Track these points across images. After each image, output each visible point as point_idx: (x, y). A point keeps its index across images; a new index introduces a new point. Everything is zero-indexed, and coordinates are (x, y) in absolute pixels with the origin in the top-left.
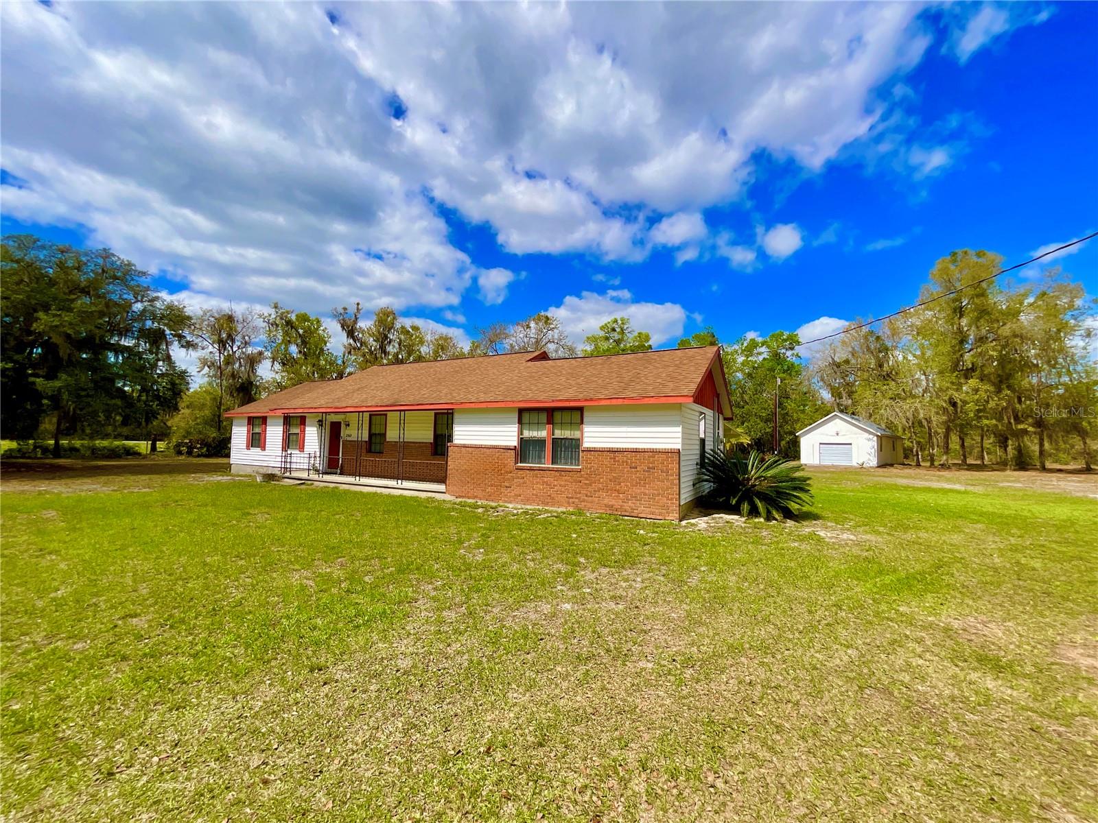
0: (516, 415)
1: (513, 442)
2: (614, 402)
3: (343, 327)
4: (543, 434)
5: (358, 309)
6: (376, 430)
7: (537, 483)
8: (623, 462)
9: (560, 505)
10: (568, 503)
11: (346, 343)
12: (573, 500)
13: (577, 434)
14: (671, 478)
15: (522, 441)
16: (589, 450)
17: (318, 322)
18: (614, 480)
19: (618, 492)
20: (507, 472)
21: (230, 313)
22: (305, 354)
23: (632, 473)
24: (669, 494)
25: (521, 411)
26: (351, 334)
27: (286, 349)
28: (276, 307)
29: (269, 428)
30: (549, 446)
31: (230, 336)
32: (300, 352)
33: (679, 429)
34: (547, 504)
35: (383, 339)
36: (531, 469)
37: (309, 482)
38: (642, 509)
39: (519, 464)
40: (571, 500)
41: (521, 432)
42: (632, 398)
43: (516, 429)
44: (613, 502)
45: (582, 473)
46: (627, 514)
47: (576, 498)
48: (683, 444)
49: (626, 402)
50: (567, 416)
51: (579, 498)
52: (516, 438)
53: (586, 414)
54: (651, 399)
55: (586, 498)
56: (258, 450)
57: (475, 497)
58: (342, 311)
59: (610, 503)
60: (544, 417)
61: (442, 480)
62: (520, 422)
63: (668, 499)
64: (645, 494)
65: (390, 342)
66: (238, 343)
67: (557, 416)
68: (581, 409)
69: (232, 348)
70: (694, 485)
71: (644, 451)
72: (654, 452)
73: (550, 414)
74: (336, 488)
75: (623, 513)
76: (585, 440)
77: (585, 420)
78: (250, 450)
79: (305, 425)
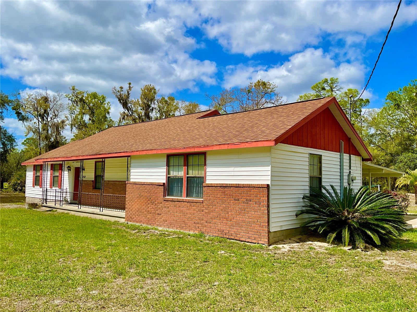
0: (165, 160)
1: (163, 180)
2: (223, 147)
3: (119, 100)
4: (181, 173)
5: (130, 87)
6: (99, 173)
7: (177, 211)
8: (230, 195)
10: (195, 227)
11: (122, 112)
12: (198, 225)
13: (202, 174)
14: (262, 208)
15: (169, 179)
16: (209, 186)
17: (104, 98)
18: (224, 210)
19: (227, 219)
20: (159, 203)
21: (46, 95)
22: (93, 121)
23: (236, 204)
25: (168, 156)
26: (125, 105)
27: (82, 118)
28: (74, 89)
29: (43, 173)
30: (185, 183)
31: (45, 111)
32: (90, 119)
33: (269, 168)
34: (182, 228)
35: (147, 108)
36: (173, 201)
37: (55, 209)
38: (242, 234)
39: (167, 197)
41: (168, 172)
42: (234, 144)
43: (165, 170)
44: (224, 228)
45: (204, 204)
47: (200, 224)
48: (271, 180)
50: (196, 158)
51: (202, 224)
52: (165, 177)
53: (208, 157)
55: (206, 224)
57: (140, 222)
58: (120, 90)
59: (222, 228)
60: (182, 160)
61: (123, 208)
62: (168, 165)
65: (152, 110)
66: (51, 116)
67: (191, 159)
68: (204, 154)
69: (47, 119)
70: (297, 215)
71: (244, 186)
73: (186, 158)
74: (68, 214)
75: (230, 237)
76: (207, 178)
77: (207, 162)
78: (35, 188)
79: (62, 170)
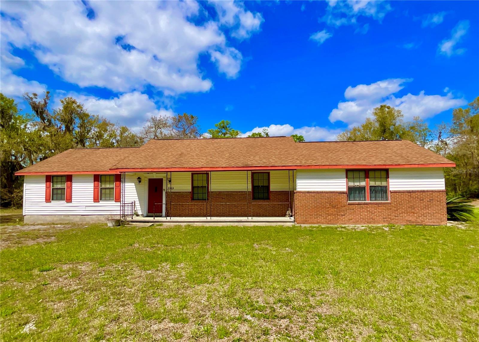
0: (345, 173)
1: (344, 189)
4: (363, 184)
6: (199, 184)
7: (363, 212)
8: (416, 197)
9: (379, 223)
10: (384, 221)
12: (387, 219)
13: (384, 184)
15: (349, 188)
16: (393, 192)
18: (411, 207)
19: (414, 213)
20: (342, 206)
23: (421, 203)
24: (442, 212)
25: (347, 171)
29: (74, 185)
30: (368, 190)
33: (444, 180)
34: (370, 223)
36: (359, 204)
38: (427, 221)
39: (348, 202)
40: (385, 219)
41: (347, 184)
43: (345, 181)
44: (411, 219)
45: (391, 204)
46: (420, 224)
47: (389, 218)
48: (445, 187)
49: (420, 166)
50: (378, 174)
51: (390, 218)
52: (345, 187)
53: (390, 173)
54: (434, 165)
56: (63, 202)
59: (409, 219)
60: (363, 174)
62: (347, 177)
63: (441, 215)
64: (429, 213)
67: (371, 174)
68: (387, 171)
71: (427, 191)
72: (433, 191)
73: (367, 173)
76: (390, 186)
77: (390, 176)
78: (52, 203)
79: (120, 181)
